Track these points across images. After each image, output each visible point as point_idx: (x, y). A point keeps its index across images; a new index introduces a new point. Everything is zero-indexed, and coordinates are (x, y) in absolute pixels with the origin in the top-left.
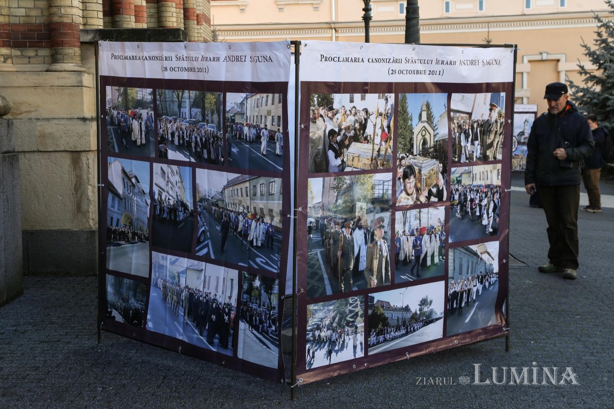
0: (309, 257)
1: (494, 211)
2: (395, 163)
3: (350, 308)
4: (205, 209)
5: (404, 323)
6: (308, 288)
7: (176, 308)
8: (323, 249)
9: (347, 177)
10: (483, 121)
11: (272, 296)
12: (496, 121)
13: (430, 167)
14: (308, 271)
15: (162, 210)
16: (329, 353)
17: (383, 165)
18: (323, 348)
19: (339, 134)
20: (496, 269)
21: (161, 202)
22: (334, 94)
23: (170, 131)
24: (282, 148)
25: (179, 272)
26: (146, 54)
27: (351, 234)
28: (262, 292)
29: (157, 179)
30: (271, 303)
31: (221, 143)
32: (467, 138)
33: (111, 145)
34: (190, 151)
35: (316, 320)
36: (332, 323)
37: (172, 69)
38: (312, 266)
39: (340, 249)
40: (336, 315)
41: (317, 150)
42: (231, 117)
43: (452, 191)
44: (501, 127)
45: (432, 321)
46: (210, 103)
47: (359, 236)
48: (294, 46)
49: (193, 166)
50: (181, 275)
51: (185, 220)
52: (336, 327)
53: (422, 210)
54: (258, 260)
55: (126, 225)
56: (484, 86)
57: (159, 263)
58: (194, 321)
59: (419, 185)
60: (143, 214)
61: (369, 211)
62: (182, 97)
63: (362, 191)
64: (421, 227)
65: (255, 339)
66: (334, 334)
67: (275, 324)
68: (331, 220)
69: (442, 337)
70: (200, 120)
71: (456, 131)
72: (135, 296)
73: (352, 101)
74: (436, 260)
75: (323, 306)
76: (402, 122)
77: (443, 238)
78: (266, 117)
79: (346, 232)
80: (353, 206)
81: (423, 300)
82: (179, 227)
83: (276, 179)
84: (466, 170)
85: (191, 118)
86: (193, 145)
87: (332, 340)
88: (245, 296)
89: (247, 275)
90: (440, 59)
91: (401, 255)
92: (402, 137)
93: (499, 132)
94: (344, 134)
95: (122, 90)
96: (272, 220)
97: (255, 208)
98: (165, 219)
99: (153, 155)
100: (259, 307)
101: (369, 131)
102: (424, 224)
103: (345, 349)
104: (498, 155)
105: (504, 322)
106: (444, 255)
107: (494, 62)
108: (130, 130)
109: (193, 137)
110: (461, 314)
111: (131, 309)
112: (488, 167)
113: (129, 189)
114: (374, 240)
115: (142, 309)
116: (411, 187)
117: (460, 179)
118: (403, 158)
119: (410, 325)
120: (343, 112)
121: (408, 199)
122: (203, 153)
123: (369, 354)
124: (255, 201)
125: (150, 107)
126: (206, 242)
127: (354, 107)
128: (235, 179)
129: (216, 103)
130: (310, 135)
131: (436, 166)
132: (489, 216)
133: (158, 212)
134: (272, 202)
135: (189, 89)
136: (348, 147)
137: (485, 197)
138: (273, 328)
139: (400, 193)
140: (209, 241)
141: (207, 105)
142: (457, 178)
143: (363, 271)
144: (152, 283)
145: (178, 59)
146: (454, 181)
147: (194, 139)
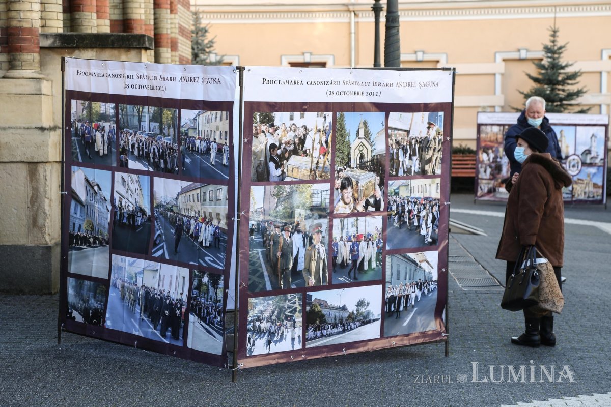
0: (250, 255)
1: (433, 222)
2: (332, 174)
3: (289, 304)
4: (161, 214)
5: (341, 322)
6: (249, 283)
7: (133, 306)
8: (263, 250)
9: (286, 186)
10: (421, 138)
11: (218, 290)
12: (434, 139)
13: (367, 179)
14: (250, 268)
15: (122, 215)
16: (269, 343)
17: (321, 176)
18: (263, 337)
19: (279, 148)
20: (435, 277)
21: (121, 208)
22: (275, 113)
23: (130, 143)
24: (228, 158)
25: (137, 272)
26: (109, 72)
27: (290, 237)
28: (210, 287)
29: (118, 187)
30: (217, 297)
31: (176, 154)
32: (405, 153)
33: (75, 155)
34: (149, 161)
35: (257, 312)
36: (271, 316)
37: (134, 86)
38: (253, 264)
39: (280, 250)
40: (276, 309)
41: (259, 162)
42: (185, 131)
43: (389, 202)
44: (439, 144)
45: (369, 322)
46: (167, 118)
47: (297, 239)
48: (239, 70)
49: (151, 175)
50: (138, 275)
51: (143, 225)
52: (276, 320)
53: (359, 218)
54: (207, 259)
55: (88, 231)
56: (422, 106)
57: (118, 265)
58: (149, 318)
59: (356, 195)
60: (104, 219)
61: (308, 217)
62: (142, 112)
63: (301, 199)
64: (359, 234)
65: (203, 330)
66: (273, 326)
67: (220, 315)
68: (271, 223)
69: (379, 337)
70: (158, 133)
71: (394, 147)
72: (95, 297)
73: (291, 119)
74: (374, 265)
75: (263, 300)
76: (339, 138)
77: (381, 245)
78: (215, 132)
79: (285, 235)
80: (292, 212)
81: (360, 301)
82: (137, 231)
83: (223, 186)
84: (403, 183)
85: (150, 131)
86: (151, 156)
87: (272, 332)
88: (195, 292)
89: (197, 273)
90: (378, 81)
91: (339, 258)
92: (340, 151)
93: (437, 149)
94: (284, 148)
95: (86, 104)
96: (219, 222)
97: (204, 212)
98: (125, 224)
99: (115, 165)
100: (207, 300)
101: (308, 145)
102: (362, 231)
103: (284, 340)
104: (436, 169)
105: (444, 329)
106: (382, 261)
107: (432, 84)
108: (94, 142)
109: (152, 149)
110: (399, 317)
111: (91, 309)
112: (427, 181)
113: (91, 196)
114: (312, 243)
115: (101, 309)
116: (349, 197)
117: (398, 191)
118: (341, 170)
119: (347, 323)
120: (283, 128)
121: (346, 208)
122: (160, 164)
123: (307, 347)
124: (205, 206)
125: (113, 120)
126: (162, 245)
127: (294, 124)
128: (187, 186)
129: (172, 118)
130: (253, 148)
131: (373, 178)
132: (428, 227)
133: (118, 218)
134: (220, 207)
135: (149, 105)
136: (287, 159)
137: (424, 209)
138: (219, 319)
139: (338, 202)
140: (164, 243)
141: (164, 120)
142: (394, 190)
143: (302, 271)
144: (111, 284)
145: (139, 77)
146: (391, 193)
147: (152, 150)
